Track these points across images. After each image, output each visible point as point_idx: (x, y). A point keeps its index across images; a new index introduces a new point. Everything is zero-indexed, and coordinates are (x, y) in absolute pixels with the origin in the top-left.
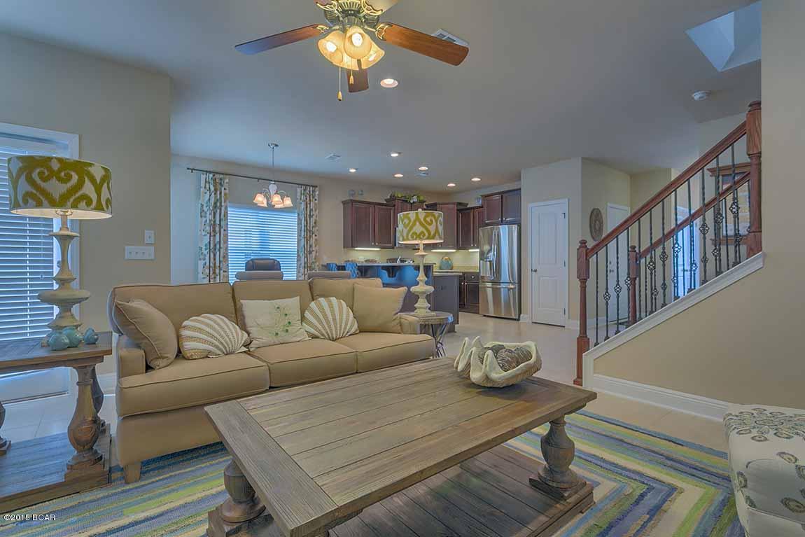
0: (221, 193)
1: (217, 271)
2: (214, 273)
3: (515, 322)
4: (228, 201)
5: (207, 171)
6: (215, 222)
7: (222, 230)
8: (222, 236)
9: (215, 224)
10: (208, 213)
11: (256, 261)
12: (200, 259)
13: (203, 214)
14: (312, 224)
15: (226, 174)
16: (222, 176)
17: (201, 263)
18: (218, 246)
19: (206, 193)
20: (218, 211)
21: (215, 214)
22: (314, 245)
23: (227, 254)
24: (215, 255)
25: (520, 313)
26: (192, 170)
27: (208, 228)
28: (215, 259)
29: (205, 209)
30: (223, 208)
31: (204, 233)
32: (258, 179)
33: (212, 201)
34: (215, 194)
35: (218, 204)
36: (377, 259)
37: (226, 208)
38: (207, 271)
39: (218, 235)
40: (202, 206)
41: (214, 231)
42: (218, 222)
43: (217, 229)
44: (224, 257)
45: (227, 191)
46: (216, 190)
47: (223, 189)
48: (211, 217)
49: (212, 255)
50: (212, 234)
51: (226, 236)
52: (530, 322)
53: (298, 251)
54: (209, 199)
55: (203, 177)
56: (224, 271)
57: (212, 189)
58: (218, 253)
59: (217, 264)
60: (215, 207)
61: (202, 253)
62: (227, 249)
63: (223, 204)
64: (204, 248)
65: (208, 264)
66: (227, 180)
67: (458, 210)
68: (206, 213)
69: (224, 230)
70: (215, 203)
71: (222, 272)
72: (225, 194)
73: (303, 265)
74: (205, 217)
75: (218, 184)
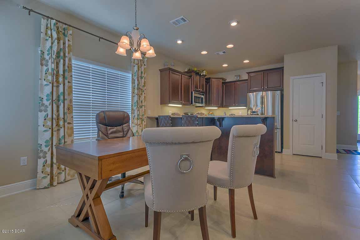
0: (64, 43)
1: (61, 123)
2: (58, 125)
3: (279, 154)
4: (71, 53)
5: (48, 17)
6: (58, 72)
7: (66, 82)
8: (66, 88)
9: (57, 75)
10: (50, 61)
11: (107, 113)
12: (41, 111)
13: (44, 62)
14: (143, 84)
15: (70, 26)
16: (64, 26)
17: (41, 115)
18: (62, 98)
19: (47, 40)
20: (62, 61)
21: (58, 64)
22: (143, 101)
23: (72, 106)
24: (58, 107)
25: (282, 148)
26: (30, 10)
27: (50, 78)
28: (58, 111)
29: (47, 57)
30: (67, 59)
31: (45, 83)
32: (100, 38)
33: (55, 48)
34: (58, 43)
35: (62, 54)
36: (179, 112)
37: (70, 60)
38: (49, 123)
39: (61, 87)
40: (43, 53)
41: (57, 82)
42: (61, 72)
43: (61, 79)
44: (69, 109)
45: (71, 43)
46: (59, 39)
47: (67, 39)
48: (53, 66)
49: (55, 106)
50: (55, 84)
51: (70, 88)
52: (292, 154)
53: (132, 105)
54: (51, 47)
55: (44, 22)
56: (69, 123)
57: (55, 35)
58: (62, 104)
59: (61, 116)
60: (58, 56)
61: (43, 105)
62: (71, 101)
63: (67, 55)
64: (45, 98)
65: (50, 116)
66: (70, 32)
67: (223, 83)
68: (47, 61)
69: (69, 82)
70: (58, 53)
71: (66, 124)
72: (69, 46)
73: (136, 117)
74: (47, 65)
75: (62, 34)
